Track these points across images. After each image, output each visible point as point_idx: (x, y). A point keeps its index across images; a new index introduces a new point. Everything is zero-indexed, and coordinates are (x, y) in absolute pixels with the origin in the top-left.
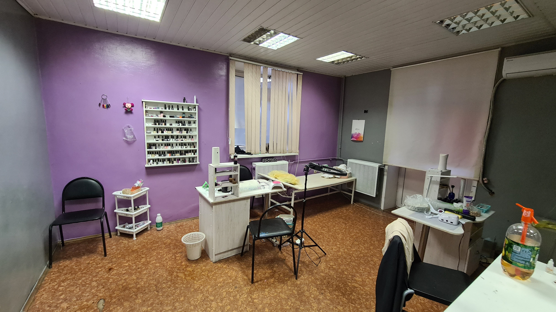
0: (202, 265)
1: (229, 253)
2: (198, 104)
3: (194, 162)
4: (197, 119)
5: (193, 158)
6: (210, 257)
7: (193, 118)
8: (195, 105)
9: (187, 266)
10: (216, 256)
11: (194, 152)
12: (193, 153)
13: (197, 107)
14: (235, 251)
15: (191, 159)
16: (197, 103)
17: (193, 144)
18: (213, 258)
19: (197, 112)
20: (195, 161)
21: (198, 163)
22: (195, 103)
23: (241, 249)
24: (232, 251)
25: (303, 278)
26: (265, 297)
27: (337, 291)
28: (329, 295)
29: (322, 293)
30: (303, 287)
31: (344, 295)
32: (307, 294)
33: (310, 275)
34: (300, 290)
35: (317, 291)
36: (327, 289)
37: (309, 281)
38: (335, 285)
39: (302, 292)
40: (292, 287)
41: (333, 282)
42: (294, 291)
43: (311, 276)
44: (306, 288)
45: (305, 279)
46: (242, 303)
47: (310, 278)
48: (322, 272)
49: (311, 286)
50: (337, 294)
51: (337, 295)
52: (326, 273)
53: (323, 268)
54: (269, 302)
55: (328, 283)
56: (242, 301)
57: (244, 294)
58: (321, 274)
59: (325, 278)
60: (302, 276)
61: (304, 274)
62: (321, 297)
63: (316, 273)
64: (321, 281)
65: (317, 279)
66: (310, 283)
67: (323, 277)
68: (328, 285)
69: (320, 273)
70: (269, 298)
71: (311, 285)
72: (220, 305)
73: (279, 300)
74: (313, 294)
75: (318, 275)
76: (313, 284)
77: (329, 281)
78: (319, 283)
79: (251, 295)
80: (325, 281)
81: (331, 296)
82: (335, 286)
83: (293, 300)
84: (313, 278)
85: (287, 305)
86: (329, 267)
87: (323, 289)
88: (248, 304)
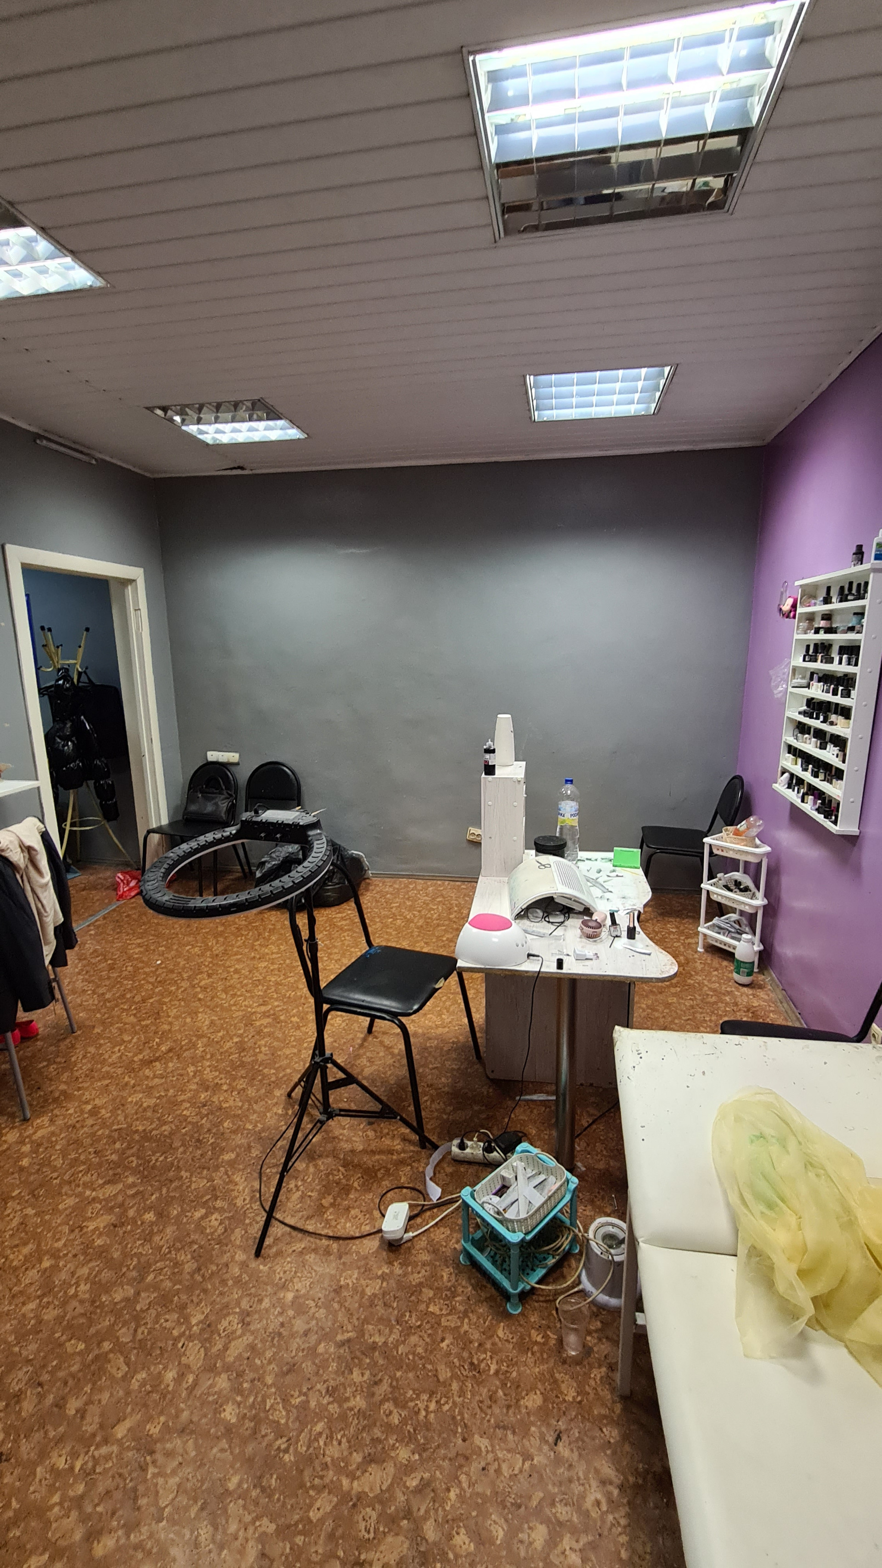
25: (275, 1110)
27: (165, 1136)
28: (185, 1113)
29: (205, 1105)
30: (258, 1090)
31: (146, 1136)
32: (241, 1084)
33: (263, 1130)
34: (261, 1081)
35: (220, 1102)
36: (197, 1122)
37: (255, 1112)
39: (254, 1079)
40: (284, 1076)
41: (184, 1152)
42: (273, 1071)
43: (257, 1129)
44: (251, 1092)
45: (268, 1109)
47: (257, 1122)
48: (232, 1163)
49: (240, 1104)
50: (164, 1128)
51: (165, 1123)
52: (217, 1168)
53: (237, 1178)
55: (198, 1140)
58: (233, 1156)
63: (249, 1147)
64: (223, 1134)
65: (234, 1132)
67: (222, 1150)
68: (196, 1135)
69: (238, 1155)
78: (226, 1125)
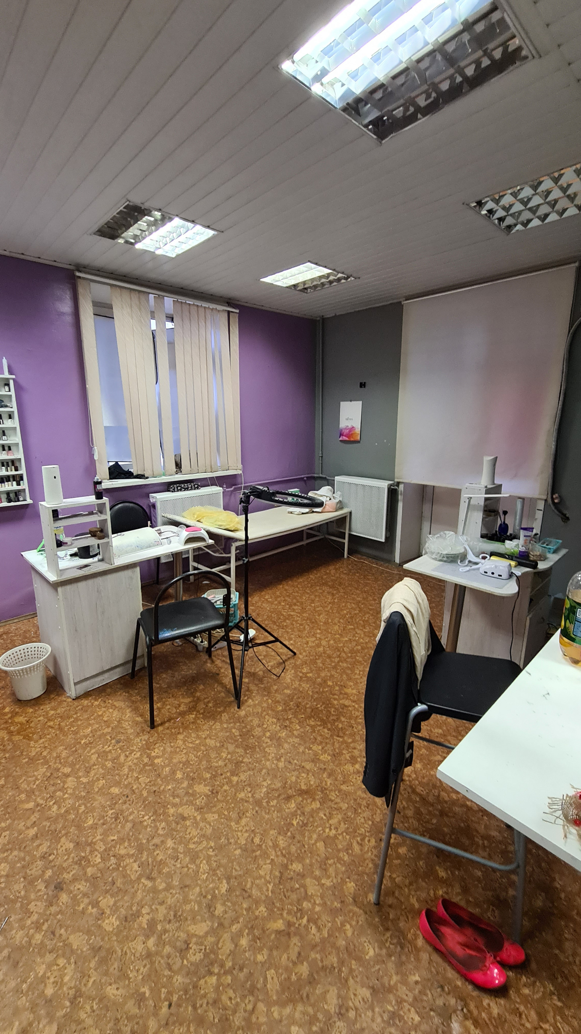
0: (47, 707)
1: (106, 675)
2: (14, 377)
3: (19, 501)
4: (15, 409)
5: (17, 494)
6: (66, 688)
7: (6, 406)
8: (8, 379)
9: (15, 714)
10: (78, 686)
11: (18, 479)
12: (15, 483)
13: (11, 383)
14: (118, 670)
15: (12, 496)
16: (11, 372)
17: (13, 463)
18: (72, 691)
19: (13, 393)
20: (21, 499)
21: (29, 501)
22: (6, 375)
23: (130, 665)
24: (112, 672)
25: (252, 703)
26: (176, 751)
27: (314, 717)
28: (299, 728)
29: (286, 726)
30: (251, 721)
31: (324, 723)
32: (257, 732)
33: (265, 696)
34: (246, 727)
35: (276, 724)
36: (294, 717)
37: (262, 707)
38: (310, 707)
39: (248, 731)
40: (230, 724)
41: (307, 704)
42: (234, 730)
43: (267, 698)
44: (256, 722)
45: (255, 705)
46: (131, 770)
47: (265, 702)
48: (287, 688)
49: (267, 717)
50: (313, 723)
51: (312, 727)
52: (295, 689)
53: (289, 681)
54: (184, 760)
55: (298, 707)
56: (130, 766)
57: (135, 752)
58: (285, 691)
59: (292, 698)
60: (250, 701)
61: (254, 697)
62: (284, 733)
63: (276, 691)
64: (285, 704)
65: (278, 702)
66: (264, 711)
70: (185, 751)
71: (266, 715)
72: (84, 780)
73: (205, 753)
74: (269, 731)
75: (280, 694)
76: (270, 712)
77: (300, 703)
79: (148, 751)
80: (292, 703)
81: (302, 730)
82: (309, 710)
83: (231, 748)
84: (270, 700)
85: (219, 760)
86: (301, 677)
87: (287, 719)
88: (141, 770)
